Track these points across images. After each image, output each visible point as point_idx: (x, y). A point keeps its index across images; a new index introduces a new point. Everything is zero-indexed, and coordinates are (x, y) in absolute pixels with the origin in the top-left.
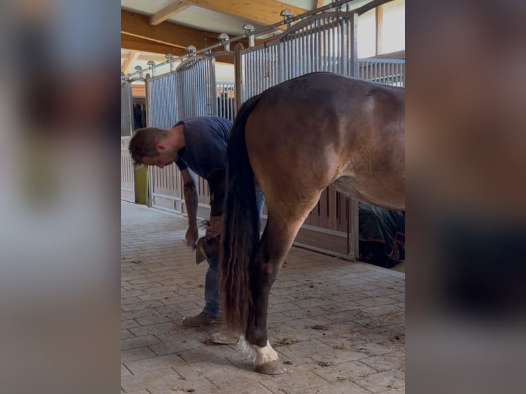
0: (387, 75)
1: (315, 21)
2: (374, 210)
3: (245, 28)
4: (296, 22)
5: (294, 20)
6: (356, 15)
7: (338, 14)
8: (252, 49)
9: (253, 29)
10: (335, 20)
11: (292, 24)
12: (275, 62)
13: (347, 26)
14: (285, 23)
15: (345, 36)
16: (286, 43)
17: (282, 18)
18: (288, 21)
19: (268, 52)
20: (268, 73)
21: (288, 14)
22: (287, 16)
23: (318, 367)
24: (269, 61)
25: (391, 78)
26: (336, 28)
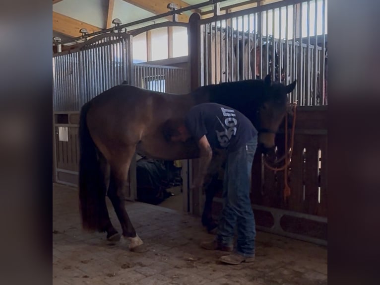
0: (154, 75)
1: (104, 38)
2: (146, 166)
3: (54, 39)
4: (92, 37)
5: (89, 37)
6: (131, 37)
7: (119, 34)
8: (60, 54)
9: (60, 40)
10: (118, 38)
11: (88, 39)
12: (77, 63)
13: (126, 43)
14: (83, 38)
15: (125, 50)
16: (84, 51)
17: (81, 34)
18: (85, 37)
19: (72, 56)
20: (72, 71)
21: (85, 32)
22: (85, 33)
23: (107, 277)
24: (72, 63)
25: (157, 77)
26: (118, 44)
